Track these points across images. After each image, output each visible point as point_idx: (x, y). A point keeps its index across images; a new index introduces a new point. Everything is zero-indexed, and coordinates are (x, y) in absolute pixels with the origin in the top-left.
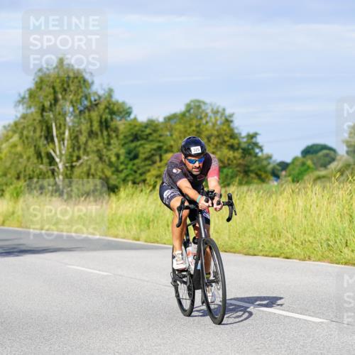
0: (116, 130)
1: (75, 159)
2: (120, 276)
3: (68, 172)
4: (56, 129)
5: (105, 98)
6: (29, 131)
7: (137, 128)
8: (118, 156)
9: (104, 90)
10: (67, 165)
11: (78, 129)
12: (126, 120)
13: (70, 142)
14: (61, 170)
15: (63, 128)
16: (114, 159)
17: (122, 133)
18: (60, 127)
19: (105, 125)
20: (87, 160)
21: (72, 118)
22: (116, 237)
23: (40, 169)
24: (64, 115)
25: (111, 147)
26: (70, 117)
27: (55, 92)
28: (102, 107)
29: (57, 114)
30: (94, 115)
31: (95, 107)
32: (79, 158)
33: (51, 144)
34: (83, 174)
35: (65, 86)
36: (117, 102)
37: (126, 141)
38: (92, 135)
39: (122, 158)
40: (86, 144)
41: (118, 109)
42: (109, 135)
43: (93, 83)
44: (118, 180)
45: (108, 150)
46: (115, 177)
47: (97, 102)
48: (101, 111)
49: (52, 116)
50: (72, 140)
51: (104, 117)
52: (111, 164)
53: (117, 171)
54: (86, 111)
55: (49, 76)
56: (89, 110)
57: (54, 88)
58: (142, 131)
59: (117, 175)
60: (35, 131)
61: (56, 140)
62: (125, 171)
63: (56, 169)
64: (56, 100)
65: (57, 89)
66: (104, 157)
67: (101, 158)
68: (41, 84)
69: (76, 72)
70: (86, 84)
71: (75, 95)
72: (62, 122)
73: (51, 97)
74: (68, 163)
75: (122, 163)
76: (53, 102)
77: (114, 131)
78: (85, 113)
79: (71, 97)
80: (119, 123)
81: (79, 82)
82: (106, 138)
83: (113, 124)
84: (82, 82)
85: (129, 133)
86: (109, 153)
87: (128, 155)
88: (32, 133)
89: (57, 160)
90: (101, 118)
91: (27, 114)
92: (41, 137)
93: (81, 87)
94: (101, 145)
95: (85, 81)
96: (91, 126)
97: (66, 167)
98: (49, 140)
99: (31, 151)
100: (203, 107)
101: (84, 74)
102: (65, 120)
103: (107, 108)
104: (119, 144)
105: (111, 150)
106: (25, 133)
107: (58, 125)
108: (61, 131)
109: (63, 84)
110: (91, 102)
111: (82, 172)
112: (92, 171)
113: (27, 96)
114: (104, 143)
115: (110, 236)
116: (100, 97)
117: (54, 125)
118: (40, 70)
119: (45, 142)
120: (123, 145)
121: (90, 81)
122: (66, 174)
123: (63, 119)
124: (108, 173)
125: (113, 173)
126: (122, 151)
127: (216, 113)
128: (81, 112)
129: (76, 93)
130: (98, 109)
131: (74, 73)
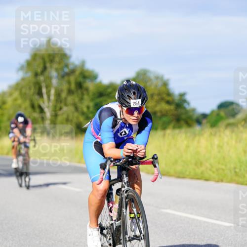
1: (58, 109)
5: (80, 68)
8: (88, 107)
16: (85, 109)
19: (80, 85)
25: (84, 101)
27: (45, 63)
28: (77, 73)
30: (72, 79)
32: (61, 109)
33: (41, 99)
36: (88, 70)
37: (94, 97)
39: (91, 109)
42: (82, 93)
45: (82, 103)
52: (83, 113)
57: (44, 59)
60: (30, 89)
61: (45, 95)
64: (45, 68)
68: (35, 56)
73: (42, 66)
75: (91, 112)
77: (86, 90)
83: (85, 85)
88: (28, 91)
89: (46, 109)
92: (34, 93)
94: (77, 99)
99: (27, 103)
100: (148, 74)
102: (51, 82)
103: (81, 74)
106: (24, 91)
110: (69, 68)
111: (63, 119)
113: (25, 65)
116: (76, 66)
119: (37, 97)
124: (82, 119)
126: (91, 104)
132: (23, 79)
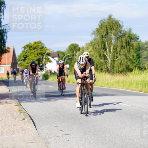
0: (133, 46)
1: (115, 57)
2: (134, 106)
3: (112, 63)
4: (108, 45)
5: (128, 32)
7: (141, 45)
8: (133, 56)
9: (128, 29)
12: (136, 41)
13: (113, 50)
14: (110, 62)
15: (110, 44)
16: (131, 58)
17: (135, 47)
18: (109, 44)
19: (128, 43)
20: (120, 58)
21: (114, 40)
22: (132, 90)
23: (101, 61)
24: (111, 39)
25: (130, 53)
27: (107, 30)
28: (127, 36)
29: (108, 39)
30: (123, 39)
31: (124, 36)
32: (117, 57)
33: (105, 51)
34: (118, 64)
35: (112, 27)
36: (133, 34)
37: (137, 50)
38: (123, 48)
39: (135, 57)
40: (120, 51)
42: (129, 48)
43: (123, 26)
44: (133, 66)
45: (129, 54)
47: (124, 34)
48: (126, 38)
49: (106, 40)
50: (114, 50)
51: (127, 40)
52: (130, 60)
54: (120, 37)
55: (105, 23)
56: (121, 37)
57: (107, 28)
59: (133, 64)
60: (99, 46)
62: (136, 63)
63: (107, 61)
66: (128, 57)
68: (101, 26)
69: (116, 21)
70: (120, 26)
71: (115, 31)
72: (110, 42)
73: (105, 32)
74: (112, 59)
75: (135, 59)
76: (106, 34)
77: (132, 46)
78: (119, 38)
79: (114, 32)
80: (134, 43)
81: (117, 25)
82: (128, 49)
83: (131, 43)
84: (119, 26)
85: (137, 47)
86: (129, 55)
87: (137, 56)
88: (97, 47)
89: (108, 58)
90: (126, 41)
91: (96, 39)
92: (101, 48)
93: (118, 28)
94: (126, 52)
96: (122, 44)
97: (112, 61)
98: (105, 50)
99: (97, 54)
101: (120, 22)
102: (112, 41)
103: (129, 36)
104: (134, 52)
105: (130, 54)
106: (95, 46)
107: (108, 43)
108: (110, 46)
109: (111, 26)
110: (122, 34)
112: (122, 63)
113: (96, 31)
114: (128, 51)
115: (130, 90)
116: (126, 32)
118: (101, 21)
119: (103, 50)
120: (135, 52)
121: (122, 25)
122: (111, 64)
123: (110, 41)
124: (129, 63)
125: (131, 64)
126: (135, 55)
128: (118, 38)
130: (125, 37)
131: (115, 22)
132: (95, 40)
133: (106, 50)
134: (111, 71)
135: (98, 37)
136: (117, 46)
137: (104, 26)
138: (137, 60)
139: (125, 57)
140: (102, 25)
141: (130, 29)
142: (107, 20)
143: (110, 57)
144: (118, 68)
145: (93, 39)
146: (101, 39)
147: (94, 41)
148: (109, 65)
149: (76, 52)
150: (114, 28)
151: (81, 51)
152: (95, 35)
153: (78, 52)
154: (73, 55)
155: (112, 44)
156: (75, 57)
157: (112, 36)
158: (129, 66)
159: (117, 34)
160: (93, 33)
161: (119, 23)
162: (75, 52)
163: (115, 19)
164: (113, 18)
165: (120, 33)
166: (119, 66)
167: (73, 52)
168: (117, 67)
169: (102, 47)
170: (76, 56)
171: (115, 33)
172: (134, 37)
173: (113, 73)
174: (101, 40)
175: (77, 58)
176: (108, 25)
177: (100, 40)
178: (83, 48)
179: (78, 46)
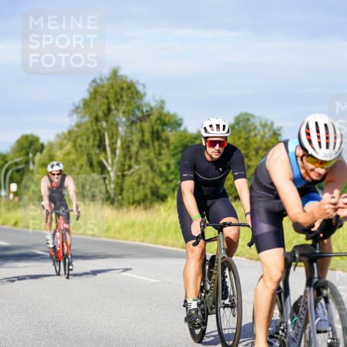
0: (167, 140)
1: (126, 168)
2: (168, 283)
3: (119, 181)
4: (109, 140)
5: (157, 110)
6: (82, 140)
7: (187, 139)
8: (168, 166)
9: (156, 101)
10: (119, 174)
11: (130, 139)
12: (176, 131)
13: (122, 151)
14: (113, 179)
15: (115, 137)
16: (164, 169)
17: (173, 144)
18: (112, 137)
19: (156, 135)
20: (138, 170)
21: (125, 128)
22: (165, 245)
24: (117, 125)
25: (162, 157)
26: (122, 127)
27: (109, 103)
28: (154, 118)
29: (110, 123)
30: (146, 125)
31: (146, 117)
32: (130, 167)
33: (103, 153)
34: (133, 183)
36: (169, 113)
37: (176, 151)
38: (144, 145)
39: (172, 168)
40: (137, 153)
41: (169, 120)
42: (160, 146)
43: (145, 94)
44: (168, 189)
45: (159, 160)
46: (164, 186)
47: (148, 113)
48: (153, 122)
49: (105, 125)
50: (124, 149)
51: (155, 128)
52: (161, 174)
53: (167, 181)
54: (138, 122)
55: (103, 87)
56: (141, 121)
57: (107, 98)
58: (192, 142)
59: (167, 185)
60: (88, 140)
61: (108, 149)
63: (108, 177)
64: (109, 110)
65: (111, 100)
66: (155, 167)
67: (152, 168)
68: (95, 94)
69: (129, 83)
70: (139, 95)
71: (127, 105)
72: (114, 132)
73: (104, 107)
74: (119, 172)
75: (172, 173)
76: (106, 111)
77: (166, 142)
78: (136, 123)
79: (123, 107)
80: (170, 134)
81: (132, 93)
82: (157, 148)
83: (164, 135)
84: (135, 93)
85: (179, 144)
86: (160, 163)
87: (177, 166)
88: (85, 142)
89: (109, 168)
90: (153, 128)
91: (81, 123)
92: (93, 146)
93: (133, 99)
94: (152, 154)
95: (137, 92)
96: (143, 136)
97: (118, 176)
98: (102, 149)
99: (84, 160)
100: (252, 120)
101: (137, 85)
102: (117, 130)
103: (158, 119)
104: (170, 154)
105: (161, 160)
106: (79, 141)
107: (110, 135)
108: (114, 141)
109: (116, 95)
110: (142, 112)
111: (133, 181)
112: (143, 180)
113: (81, 105)
114: (155, 154)
115: (160, 244)
116: (152, 109)
117: (106, 134)
118: (94, 81)
119: (98, 151)
120: (173, 155)
121: (142, 92)
122: (117, 183)
123: (115, 128)
124: (158, 182)
125: (163, 183)
126: (173, 162)
127: (264, 126)
128: (132, 122)
129: (129, 104)
130: (150, 121)
131: (127, 85)
132: (78, 126)
133: (105, 150)
134: (116, 199)
135: (86, 119)
136: (132, 141)
137: (102, 94)
138: (176, 175)
139: (148, 168)
140: (95, 92)
141: (163, 102)
142: (108, 80)
143: (115, 167)
144: (134, 193)
145: (73, 124)
146: (94, 124)
147: (76, 129)
148: (113, 186)
149: (34, 155)
150: (125, 99)
151: (45, 151)
152: (79, 115)
153: (38, 154)
154: (27, 162)
155: (119, 136)
156: (31, 167)
157: (118, 116)
158: (157, 188)
159: (131, 112)
160: (74, 111)
161: (135, 88)
162: (31, 155)
163: (126, 77)
164: (122, 76)
165: (139, 109)
166: (136, 187)
167: (27, 154)
168: (131, 191)
169: (96, 142)
170: (34, 163)
171: (127, 110)
172: (172, 121)
173: (121, 205)
174: (95, 128)
175: (35, 169)
176: (112, 91)
177: (92, 126)
178: (51, 145)
179: (37, 139)
